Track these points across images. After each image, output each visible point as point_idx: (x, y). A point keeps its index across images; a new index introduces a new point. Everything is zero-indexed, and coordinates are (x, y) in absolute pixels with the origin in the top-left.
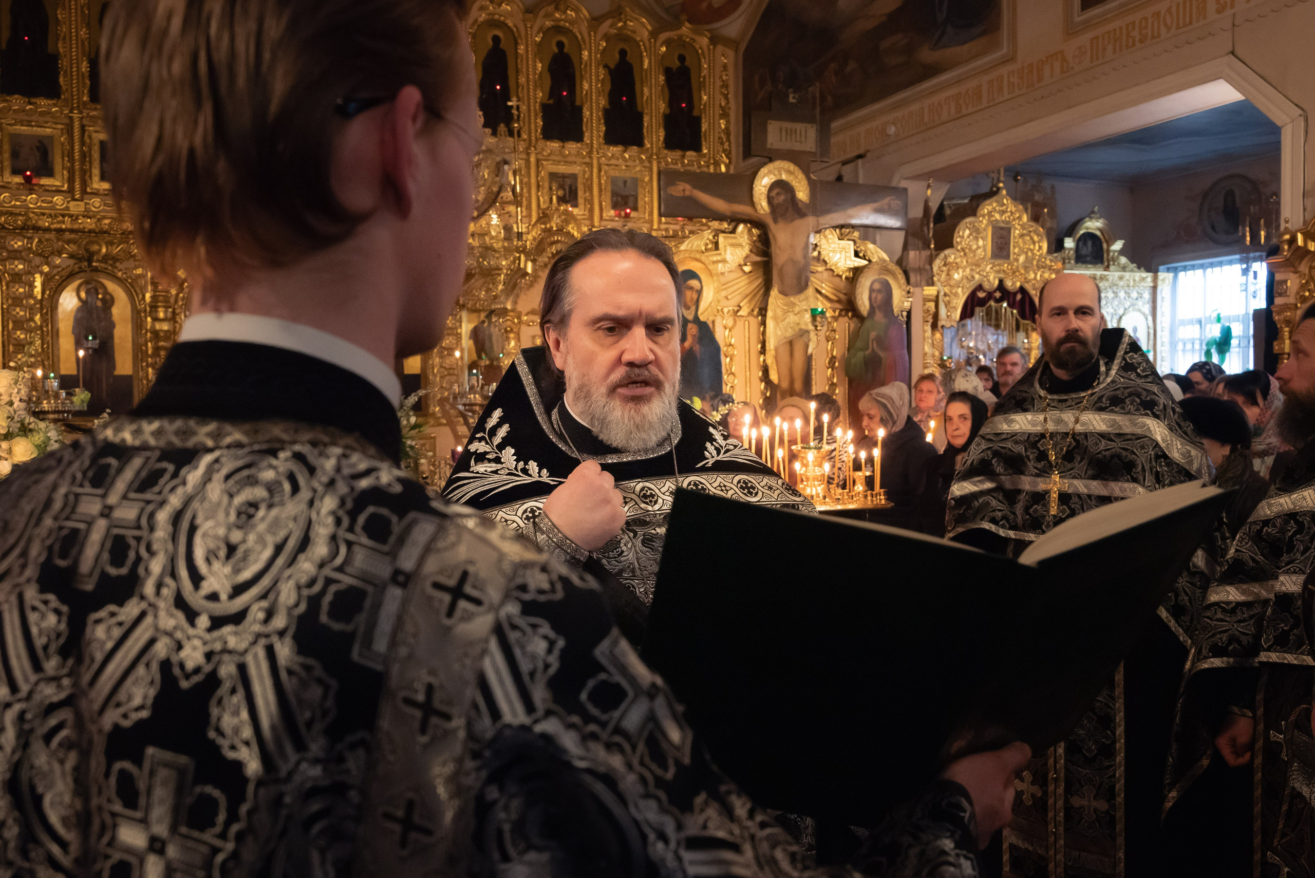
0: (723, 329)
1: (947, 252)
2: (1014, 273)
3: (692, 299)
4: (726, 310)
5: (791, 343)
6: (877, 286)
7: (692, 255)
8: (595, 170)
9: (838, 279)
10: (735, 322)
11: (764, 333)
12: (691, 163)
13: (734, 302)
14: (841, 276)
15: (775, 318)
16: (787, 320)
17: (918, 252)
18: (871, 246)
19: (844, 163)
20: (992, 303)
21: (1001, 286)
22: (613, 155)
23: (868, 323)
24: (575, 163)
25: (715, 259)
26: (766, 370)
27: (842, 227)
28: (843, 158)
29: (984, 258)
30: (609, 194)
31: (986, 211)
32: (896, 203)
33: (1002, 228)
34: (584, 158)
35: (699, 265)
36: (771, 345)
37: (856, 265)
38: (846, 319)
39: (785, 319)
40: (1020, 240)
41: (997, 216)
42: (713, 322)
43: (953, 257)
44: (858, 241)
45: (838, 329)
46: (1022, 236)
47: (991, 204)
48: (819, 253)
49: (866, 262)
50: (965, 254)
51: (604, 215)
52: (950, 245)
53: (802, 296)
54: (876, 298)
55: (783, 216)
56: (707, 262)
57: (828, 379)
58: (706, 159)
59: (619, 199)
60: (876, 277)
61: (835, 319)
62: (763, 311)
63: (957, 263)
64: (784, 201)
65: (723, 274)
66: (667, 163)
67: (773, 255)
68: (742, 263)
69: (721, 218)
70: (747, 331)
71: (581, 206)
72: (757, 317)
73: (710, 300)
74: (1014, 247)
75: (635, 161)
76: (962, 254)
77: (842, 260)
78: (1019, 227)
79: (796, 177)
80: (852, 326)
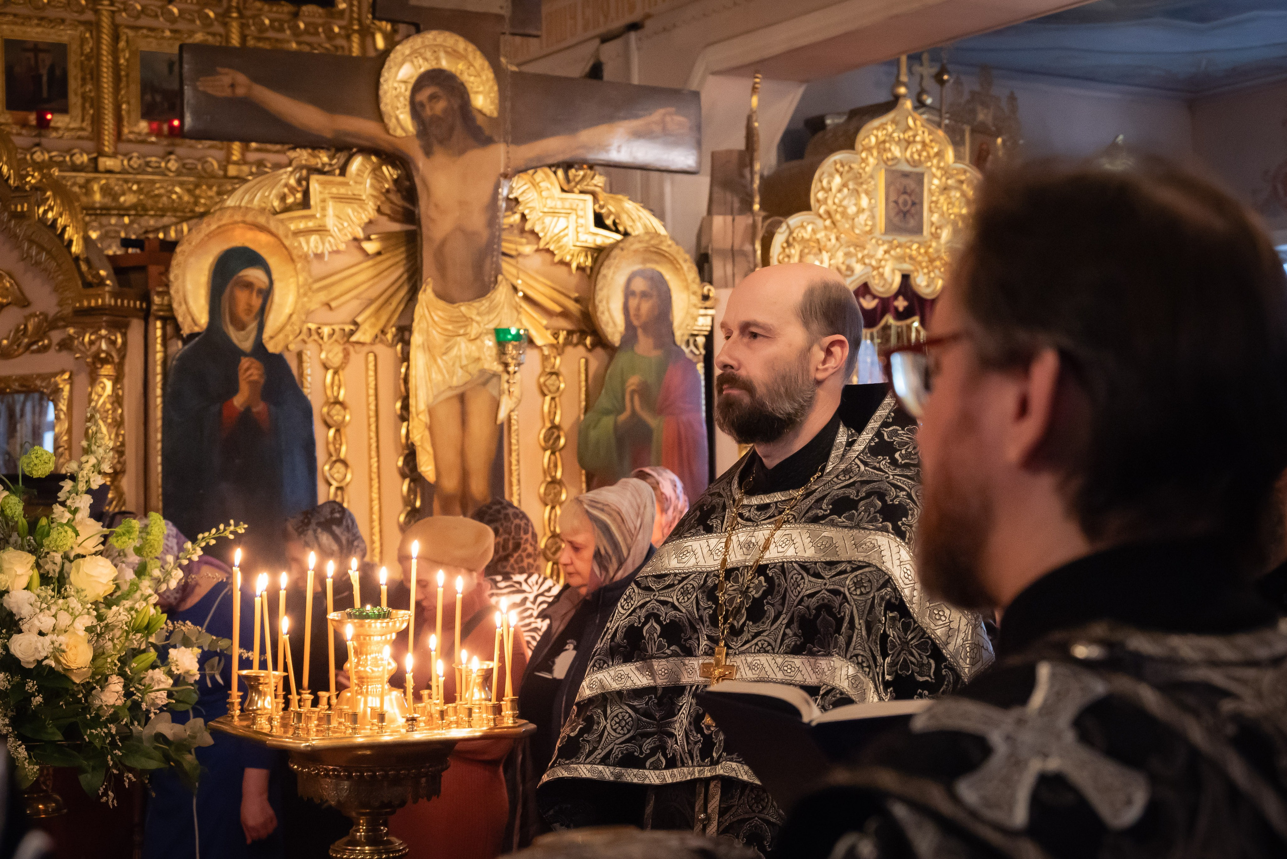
0: (320, 370)
1: (794, 220)
2: (932, 261)
3: (249, 308)
4: (326, 330)
5: (462, 398)
6: (639, 285)
7: (249, 218)
8: (106, 38)
9: (564, 269)
10: (347, 355)
11: (406, 380)
12: (312, 30)
13: (343, 314)
14: (568, 265)
15: (428, 348)
16: (454, 352)
17: (729, 218)
18: (629, 205)
19: (605, 39)
20: (889, 319)
21: (906, 285)
22: (144, 8)
23: (622, 359)
24: (63, 21)
25: (302, 225)
26: (411, 454)
27: (567, 166)
28: (602, 30)
29: (870, 232)
30: (135, 89)
31: (873, 140)
32: (677, 120)
33: (906, 175)
34: (82, 11)
35: (263, 237)
36: (420, 402)
37: (599, 241)
38: (581, 349)
39: (449, 349)
40: (942, 199)
41: (896, 151)
42: (300, 355)
43: (809, 228)
44: (602, 196)
45: (563, 370)
46: (945, 189)
47: (882, 127)
48: (523, 216)
49: (619, 237)
50: (834, 223)
51: (126, 131)
52: (804, 206)
53: (485, 303)
54: (638, 309)
55: (444, 141)
56: (281, 232)
57: (546, 472)
58: (344, 23)
59: (158, 98)
60: (637, 267)
61: (559, 349)
62: (404, 333)
63: (818, 241)
64: (445, 111)
65: (319, 256)
66: (262, 29)
67: (424, 221)
68: (361, 234)
69: (315, 143)
70: (371, 373)
71: (76, 111)
72: (393, 345)
73: (287, 311)
74: (931, 211)
75: (193, 21)
76: (828, 222)
77: (571, 231)
78: (939, 173)
79: (471, 65)
80: (594, 365)
